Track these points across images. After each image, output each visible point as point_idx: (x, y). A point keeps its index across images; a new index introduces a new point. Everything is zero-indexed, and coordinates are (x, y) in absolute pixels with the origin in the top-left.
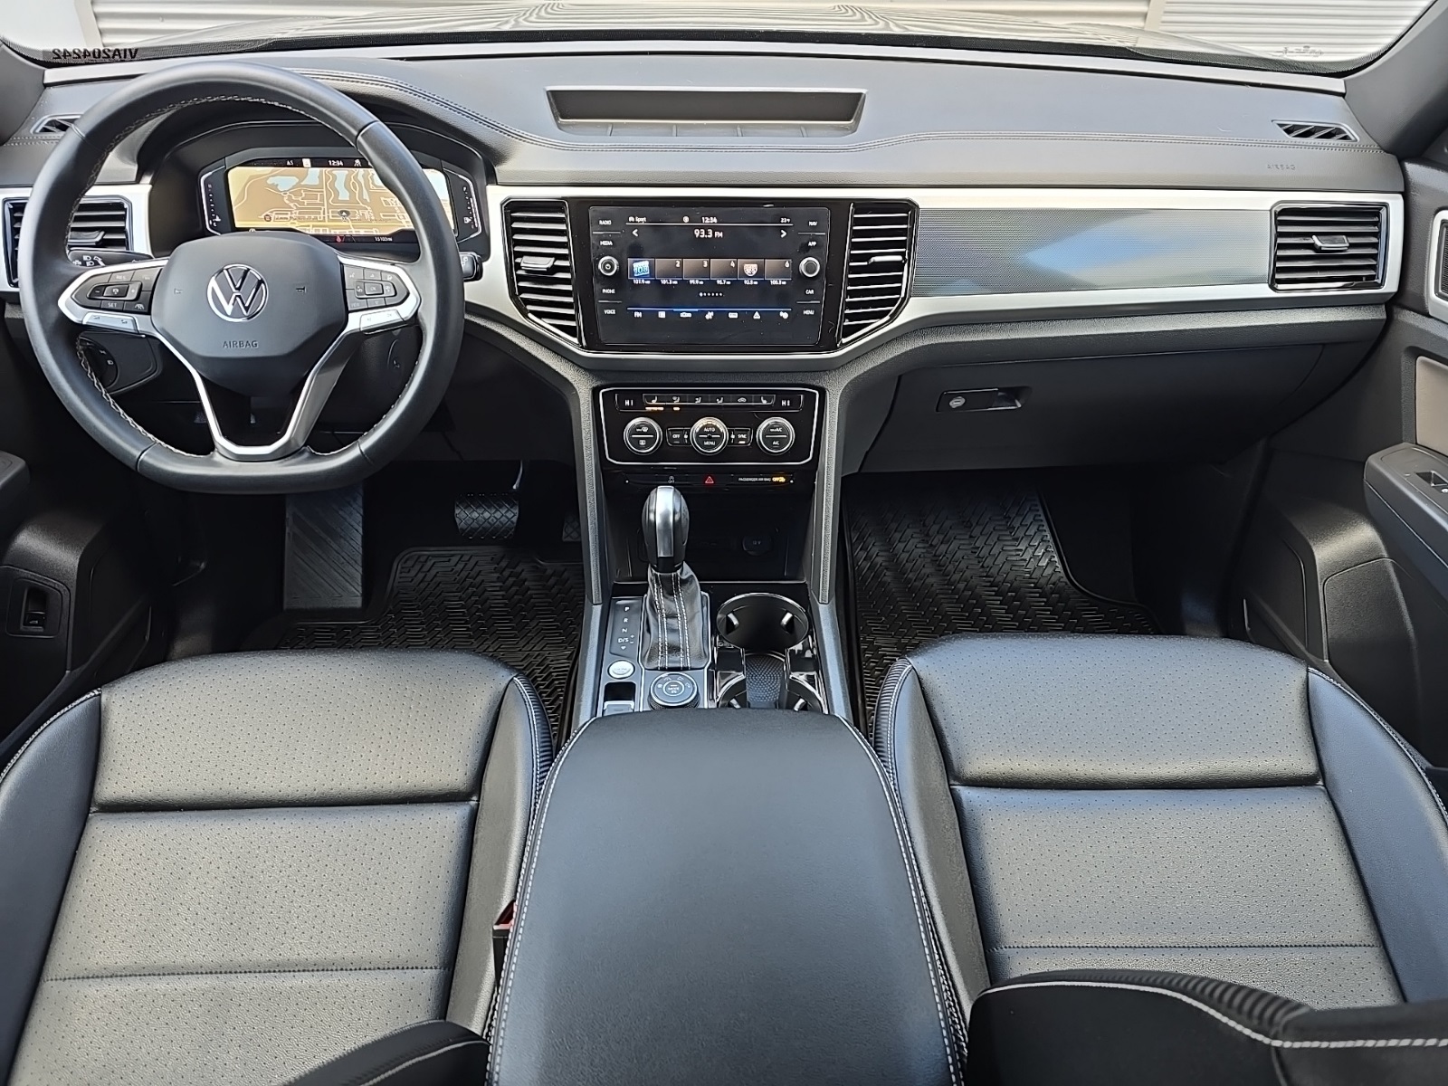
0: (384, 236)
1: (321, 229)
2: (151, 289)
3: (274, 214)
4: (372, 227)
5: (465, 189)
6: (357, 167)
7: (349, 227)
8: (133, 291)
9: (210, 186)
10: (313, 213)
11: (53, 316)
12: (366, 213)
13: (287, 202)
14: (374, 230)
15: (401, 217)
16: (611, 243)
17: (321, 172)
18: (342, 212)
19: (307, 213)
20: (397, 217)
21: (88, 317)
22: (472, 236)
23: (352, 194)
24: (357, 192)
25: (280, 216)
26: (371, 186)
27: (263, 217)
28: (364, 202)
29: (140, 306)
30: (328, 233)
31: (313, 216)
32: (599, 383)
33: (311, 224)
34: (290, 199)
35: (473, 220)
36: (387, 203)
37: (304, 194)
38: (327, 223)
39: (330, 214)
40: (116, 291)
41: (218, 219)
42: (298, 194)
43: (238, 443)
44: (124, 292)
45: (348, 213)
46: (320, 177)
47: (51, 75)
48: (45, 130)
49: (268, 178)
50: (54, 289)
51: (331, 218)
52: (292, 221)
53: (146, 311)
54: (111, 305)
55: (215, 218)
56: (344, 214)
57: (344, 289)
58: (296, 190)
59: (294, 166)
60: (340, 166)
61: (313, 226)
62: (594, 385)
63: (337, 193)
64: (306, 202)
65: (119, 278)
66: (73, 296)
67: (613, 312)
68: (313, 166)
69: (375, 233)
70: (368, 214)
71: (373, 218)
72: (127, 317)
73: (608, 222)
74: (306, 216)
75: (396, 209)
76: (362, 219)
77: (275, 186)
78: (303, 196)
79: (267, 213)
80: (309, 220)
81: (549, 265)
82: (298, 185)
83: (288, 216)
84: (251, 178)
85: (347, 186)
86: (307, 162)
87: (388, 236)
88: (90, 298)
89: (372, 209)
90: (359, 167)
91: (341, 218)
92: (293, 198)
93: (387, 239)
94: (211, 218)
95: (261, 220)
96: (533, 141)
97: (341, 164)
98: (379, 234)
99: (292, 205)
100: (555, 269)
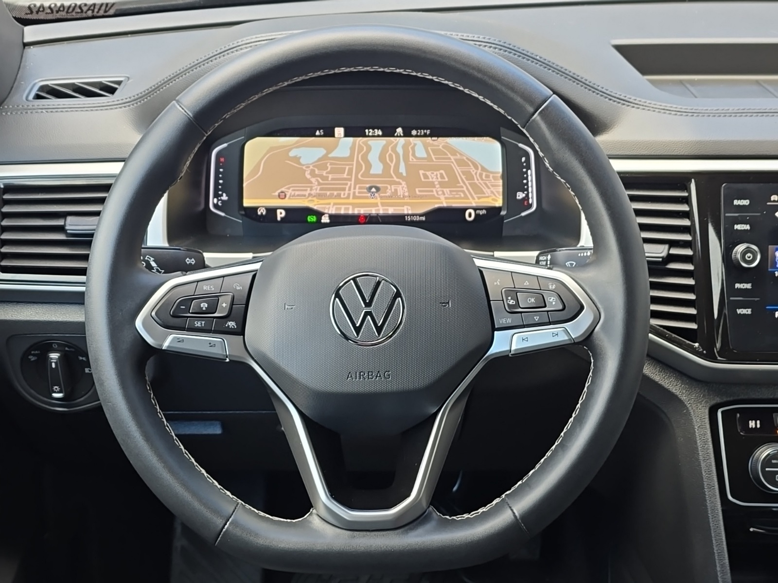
0: (416, 215)
1: (343, 207)
2: (244, 302)
3: (290, 191)
4: (403, 205)
5: (523, 159)
6: (397, 136)
7: (376, 205)
8: (224, 305)
9: (222, 160)
10: (336, 189)
11: (127, 339)
12: (399, 188)
13: (308, 176)
14: (405, 207)
15: (440, 193)
16: (748, 227)
17: (354, 143)
18: (371, 188)
19: (329, 189)
20: (435, 193)
21: (170, 341)
22: (523, 214)
23: (386, 167)
24: (392, 165)
25: (297, 193)
26: (411, 157)
27: (277, 194)
28: (399, 175)
29: (231, 324)
30: (350, 212)
31: (335, 193)
32: (718, 400)
33: (332, 201)
34: (312, 173)
35: (527, 195)
36: (426, 177)
37: (329, 167)
38: (351, 200)
39: (357, 190)
40: (204, 306)
41: (225, 197)
42: (323, 167)
43: (350, 505)
44: (213, 308)
45: (378, 189)
46: (352, 149)
47: (31, 33)
48: (38, 97)
49: (290, 150)
50: (131, 305)
51: (357, 194)
52: (310, 198)
53: (240, 330)
54: (198, 324)
55: (222, 195)
56: (374, 190)
57: (489, 301)
58: (321, 163)
59: (324, 136)
60: (378, 136)
61: (335, 204)
62: (713, 402)
63: (369, 166)
64: (330, 176)
65: (207, 288)
66: (153, 314)
67: (748, 311)
68: (347, 135)
69: (406, 212)
70: (402, 189)
71: (407, 194)
72: (215, 339)
73: (746, 202)
74: (328, 193)
75: (436, 183)
76: (395, 194)
77: (297, 159)
78: (329, 169)
79: (283, 189)
80: (331, 197)
81: (664, 254)
82: (325, 157)
83: (307, 193)
84: (272, 149)
85: (382, 158)
86: (339, 131)
87: (421, 215)
88: (174, 316)
89: (407, 184)
90: (400, 136)
91: (369, 195)
92: (317, 172)
93: (418, 218)
94: (216, 195)
95: (273, 197)
96: (644, 107)
97: (380, 133)
98: (410, 212)
99: (313, 180)
100: (671, 258)
